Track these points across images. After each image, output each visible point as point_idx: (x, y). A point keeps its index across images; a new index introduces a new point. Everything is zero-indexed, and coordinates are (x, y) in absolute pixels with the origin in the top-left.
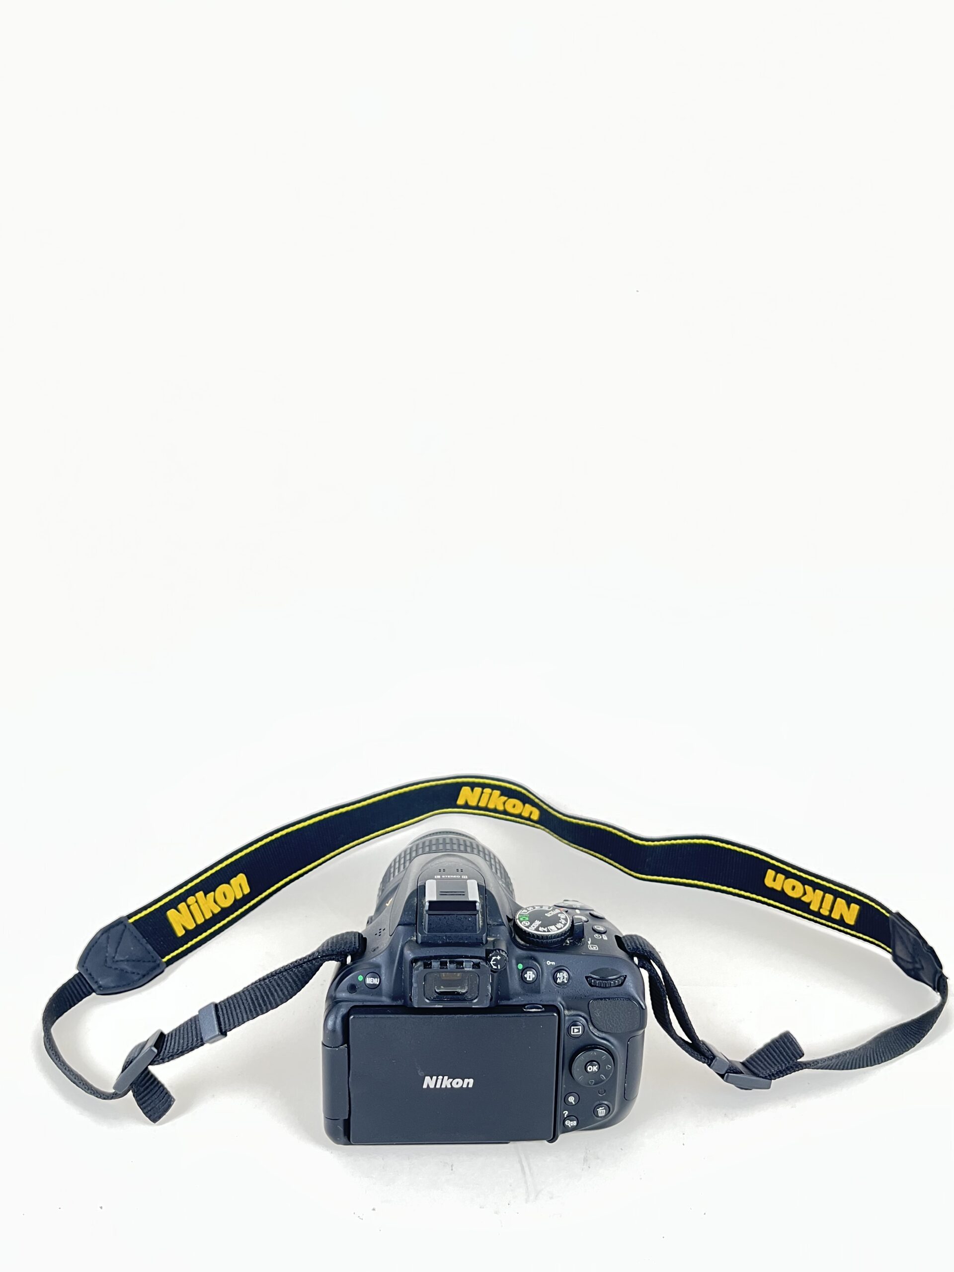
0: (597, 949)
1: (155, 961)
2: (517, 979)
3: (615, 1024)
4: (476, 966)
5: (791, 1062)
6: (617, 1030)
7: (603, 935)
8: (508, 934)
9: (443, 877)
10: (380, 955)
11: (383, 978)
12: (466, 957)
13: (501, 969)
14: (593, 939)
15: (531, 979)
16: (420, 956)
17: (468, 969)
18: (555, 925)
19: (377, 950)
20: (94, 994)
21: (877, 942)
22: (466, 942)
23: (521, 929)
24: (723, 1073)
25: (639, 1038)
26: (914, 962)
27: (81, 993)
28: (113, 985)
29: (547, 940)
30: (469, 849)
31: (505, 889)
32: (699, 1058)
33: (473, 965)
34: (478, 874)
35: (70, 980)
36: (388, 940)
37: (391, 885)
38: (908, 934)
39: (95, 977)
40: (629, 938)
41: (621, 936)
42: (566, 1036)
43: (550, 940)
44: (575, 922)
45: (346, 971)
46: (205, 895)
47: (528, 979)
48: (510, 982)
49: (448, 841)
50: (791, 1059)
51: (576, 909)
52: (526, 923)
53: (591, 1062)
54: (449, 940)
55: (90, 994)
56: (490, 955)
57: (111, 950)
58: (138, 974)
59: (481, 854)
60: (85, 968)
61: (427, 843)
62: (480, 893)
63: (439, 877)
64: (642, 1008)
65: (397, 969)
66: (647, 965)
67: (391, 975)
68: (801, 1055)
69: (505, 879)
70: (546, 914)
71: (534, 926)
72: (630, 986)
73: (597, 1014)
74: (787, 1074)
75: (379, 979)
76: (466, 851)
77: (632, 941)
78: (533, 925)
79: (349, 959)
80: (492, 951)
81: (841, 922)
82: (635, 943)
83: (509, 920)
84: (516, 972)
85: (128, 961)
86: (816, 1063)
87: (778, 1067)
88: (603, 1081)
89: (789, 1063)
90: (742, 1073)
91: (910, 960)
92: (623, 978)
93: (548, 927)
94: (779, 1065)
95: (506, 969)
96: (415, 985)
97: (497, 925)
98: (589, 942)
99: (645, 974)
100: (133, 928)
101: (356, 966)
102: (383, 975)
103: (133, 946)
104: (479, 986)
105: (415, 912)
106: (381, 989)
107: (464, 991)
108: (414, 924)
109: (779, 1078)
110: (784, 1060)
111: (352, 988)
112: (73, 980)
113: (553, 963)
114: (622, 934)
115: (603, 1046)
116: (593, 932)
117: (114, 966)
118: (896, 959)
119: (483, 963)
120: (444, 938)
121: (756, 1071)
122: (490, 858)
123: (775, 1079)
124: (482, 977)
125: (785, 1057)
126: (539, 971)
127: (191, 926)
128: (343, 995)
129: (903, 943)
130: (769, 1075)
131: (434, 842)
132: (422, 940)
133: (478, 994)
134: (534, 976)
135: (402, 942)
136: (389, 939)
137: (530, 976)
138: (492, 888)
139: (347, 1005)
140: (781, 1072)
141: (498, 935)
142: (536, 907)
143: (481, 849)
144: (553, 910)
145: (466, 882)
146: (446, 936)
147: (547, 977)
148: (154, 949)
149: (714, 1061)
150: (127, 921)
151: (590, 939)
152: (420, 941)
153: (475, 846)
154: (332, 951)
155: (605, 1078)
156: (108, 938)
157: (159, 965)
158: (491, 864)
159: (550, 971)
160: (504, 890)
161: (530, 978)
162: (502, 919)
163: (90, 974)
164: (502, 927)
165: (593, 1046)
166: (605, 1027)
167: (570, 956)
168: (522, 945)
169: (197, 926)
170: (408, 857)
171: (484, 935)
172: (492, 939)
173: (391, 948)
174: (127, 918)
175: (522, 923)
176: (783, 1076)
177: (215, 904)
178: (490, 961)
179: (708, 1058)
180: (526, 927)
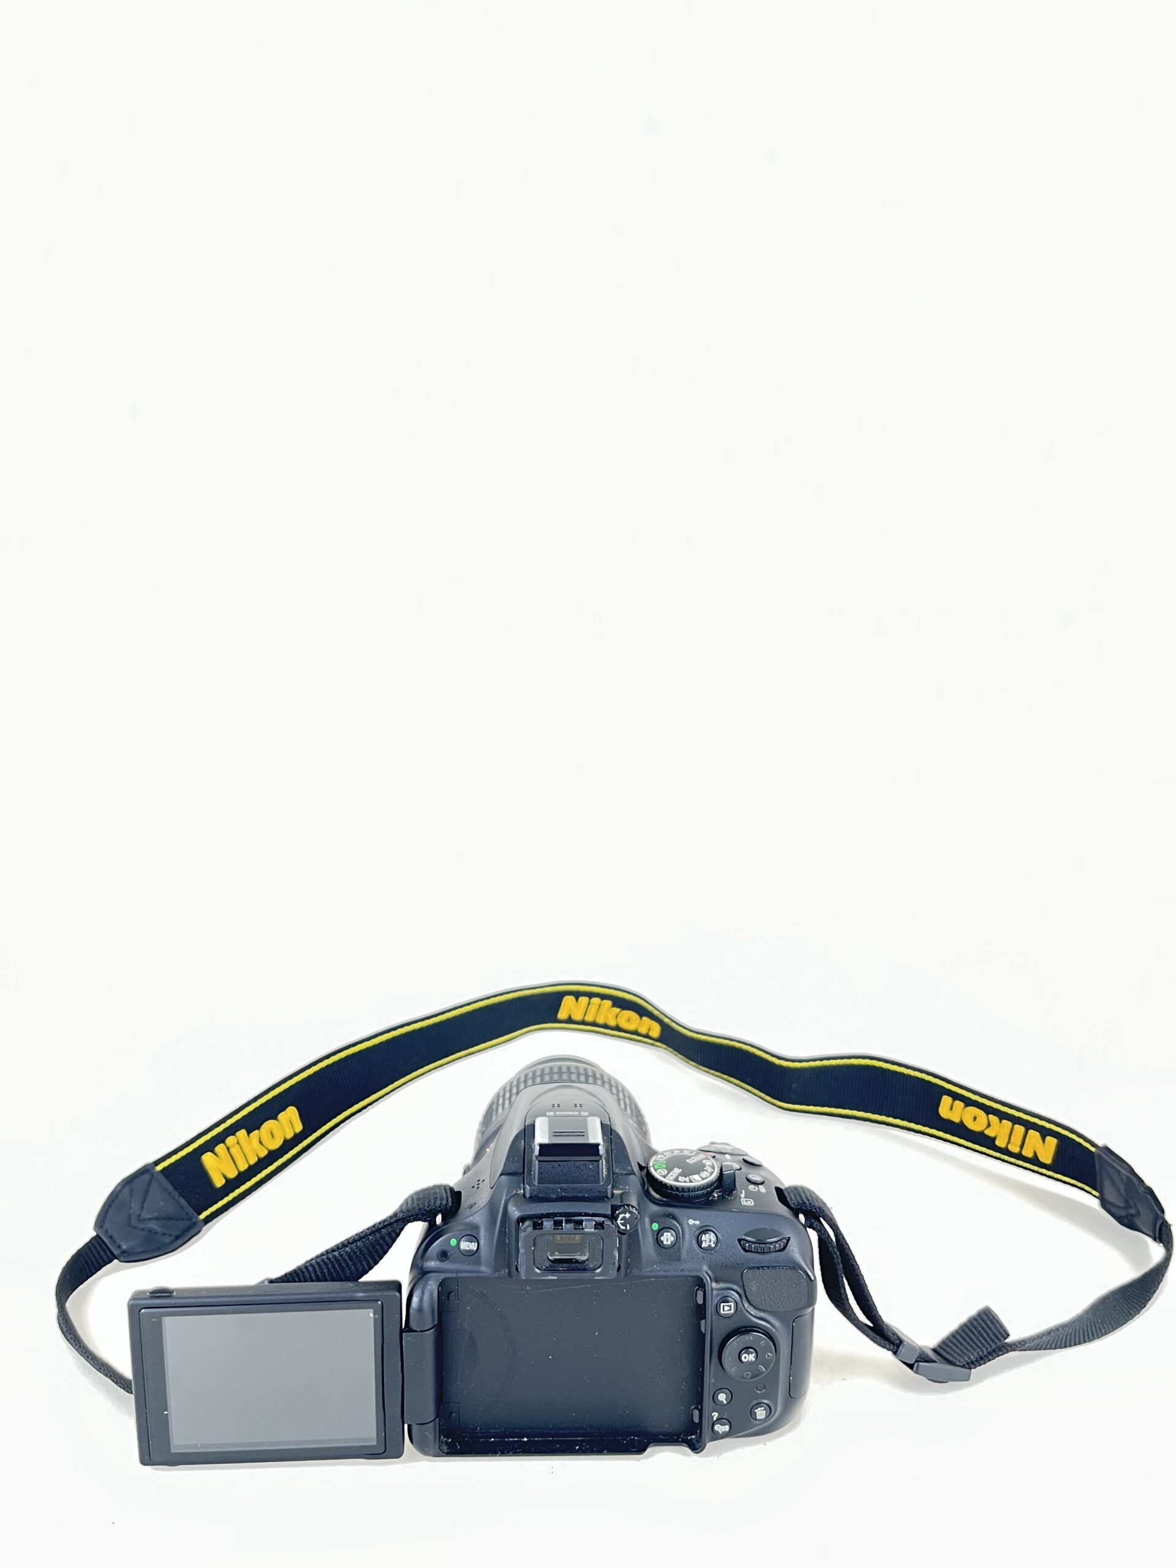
0: (753, 1204)
1: (190, 1219)
2: (652, 1243)
3: (777, 1299)
4: (599, 1226)
5: (993, 1345)
6: (779, 1307)
7: (760, 1186)
8: (639, 1186)
9: (557, 1113)
10: (478, 1213)
11: (482, 1242)
12: (587, 1215)
13: (630, 1229)
14: (747, 1190)
15: (669, 1243)
16: (528, 1213)
17: (589, 1230)
18: (699, 1173)
19: (474, 1207)
20: (116, 1261)
21: (1080, 1185)
22: (586, 1195)
23: (656, 1180)
24: (913, 1362)
25: (807, 1317)
26: (1128, 1207)
27: (100, 1261)
28: (139, 1250)
29: (688, 1193)
30: (591, 1080)
31: (637, 1130)
32: (883, 1344)
33: (595, 1225)
34: (602, 1111)
35: (87, 1245)
36: (488, 1193)
37: (493, 1125)
38: (1119, 1172)
39: (118, 1241)
40: (793, 1190)
41: (782, 1188)
42: (714, 1317)
43: (693, 1193)
44: (724, 1170)
45: (436, 1234)
46: (249, 1133)
47: (665, 1243)
48: (642, 1246)
49: (564, 1070)
50: (993, 1341)
51: (725, 1153)
52: (663, 1172)
53: (746, 1349)
54: (565, 1193)
55: (110, 1261)
56: (617, 1212)
57: (135, 1206)
58: (171, 1235)
59: (607, 1086)
60: (104, 1229)
61: (538, 1073)
62: (604, 1134)
63: (552, 1113)
64: (811, 1280)
65: (500, 1231)
66: (816, 1224)
67: (492, 1239)
68: (1005, 1336)
69: (637, 1117)
70: (687, 1161)
71: (672, 1176)
72: (794, 1250)
73: (753, 1287)
74: (989, 1361)
75: (476, 1243)
76: (587, 1082)
77: (797, 1194)
78: (671, 1173)
79: (439, 1219)
80: (620, 1207)
81: (1035, 1161)
82: (800, 1196)
83: (641, 1168)
84: (649, 1234)
85: (157, 1219)
86: (1022, 1343)
87: (978, 1352)
88: (762, 1373)
89: (991, 1346)
90: (935, 1362)
91: (1122, 1205)
92: (785, 1241)
93: (690, 1177)
94: (979, 1350)
95: (637, 1230)
96: (522, 1251)
97: (626, 1174)
98: (742, 1196)
99: (813, 1235)
100: (162, 1178)
101: (448, 1228)
102: (483, 1238)
103: (164, 1200)
104: (603, 1251)
105: (522, 1158)
106: (479, 1257)
107: (584, 1258)
108: (520, 1174)
109: (980, 1365)
110: (985, 1344)
111: (444, 1255)
112: (90, 1244)
113: (697, 1222)
114: (782, 1184)
115: (761, 1329)
116: (747, 1182)
117: (141, 1226)
118: (1105, 1204)
119: (608, 1222)
120: (559, 1190)
121: (951, 1359)
122: (618, 1091)
123: (976, 1368)
124: (607, 1240)
125: (985, 1340)
126: (679, 1232)
127: (232, 1174)
128: (432, 1264)
129: (1113, 1183)
130: (968, 1363)
131: (547, 1071)
132: (531, 1193)
133: (602, 1262)
134: (672, 1239)
135: (507, 1196)
136: (490, 1192)
137: (668, 1238)
138: (619, 1129)
139: (437, 1276)
140: (982, 1358)
141: (627, 1187)
142: (676, 1152)
143: (606, 1079)
144: (697, 1154)
145: (586, 1121)
146: (561, 1189)
147: (689, 1238)
148: (189, 1205)
149: (901, 1347)
150: (154, 1168)
151: (743, 1191)
152: (528, 1195)
153: (598, 1076)
154: (420, 1209)
155: (764, 1369)
156: (132, 1191)
157: (195, 1224)
158: (619, 1099)
159: (693, 1232)
160: (635, 1130)
161: (667, 1241)
162: (632, 1167)
163: (111, 1237)
164: (632, 1177)
165: (747, 1329)
166: (764, 1304)
167: (718, 1213)
168: (658, 1200)
169: (240, 1174)
170: (514, 1090)
171: (609, 1186)
172: (620, 1192)
173: (492, 1205)
174: (153, 1165)
175: (658, 1171)
176: (985, 1363)
177: (260, 1144)
178: (616, 1220)
179: (893, 1343)
180: (662, 1176)
